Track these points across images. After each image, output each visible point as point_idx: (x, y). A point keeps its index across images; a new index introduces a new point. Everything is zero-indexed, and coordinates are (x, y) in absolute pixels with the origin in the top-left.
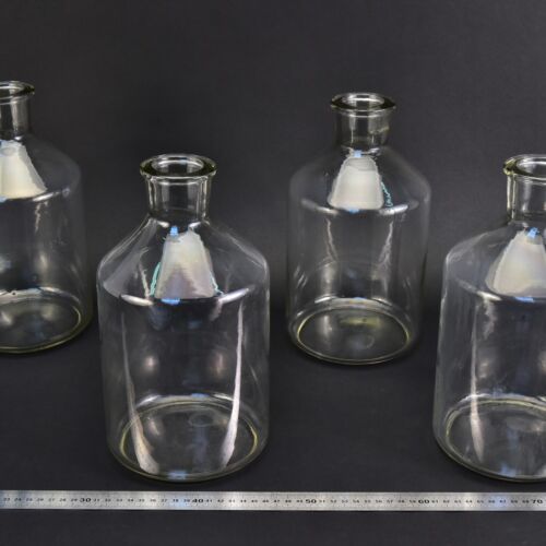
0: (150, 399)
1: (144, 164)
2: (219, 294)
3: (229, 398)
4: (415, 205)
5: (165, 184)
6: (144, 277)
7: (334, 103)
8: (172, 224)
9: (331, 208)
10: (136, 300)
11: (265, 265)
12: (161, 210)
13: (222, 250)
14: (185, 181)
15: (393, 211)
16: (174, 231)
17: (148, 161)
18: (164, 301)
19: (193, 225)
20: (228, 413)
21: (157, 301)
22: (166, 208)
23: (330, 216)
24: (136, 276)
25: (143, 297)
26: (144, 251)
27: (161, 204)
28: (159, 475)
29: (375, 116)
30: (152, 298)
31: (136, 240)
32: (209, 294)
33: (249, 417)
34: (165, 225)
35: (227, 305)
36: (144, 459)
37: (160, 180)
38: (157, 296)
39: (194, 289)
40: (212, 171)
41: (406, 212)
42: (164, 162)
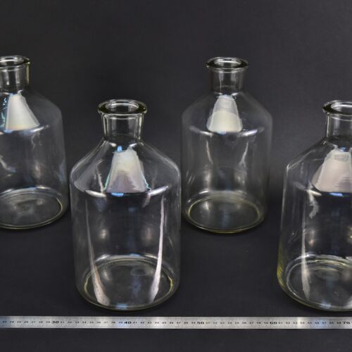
0: (104, 257)
1: (100, 106)
2: (149, 190)
3: (155, 257)
4: (262, 130)
6: (100, 178)
7: (208, 64)
8: (118, 144)
9: (209, 132)
10: (95, 193)
12: (111, 136)
13: (150, 162)
14: (127, 117)
16: (120, 148)
17: (104, 104)
18: (113, 194)
19: (132, 145)
20: (154, 266)
21: (108, 194)
22: (114, 134)
23: (208, 137)
24: (95, 178)
25: (100, 192)
26: (100, 162)
27: (111, 131)
28: (109, 307)
29: (235, 72)
30: (105, 192)
31: (95, 155)
32: (142, 190)
33: (167, 269)
34: (114, 145)
35: (153, 197)
36: (100, 296)
37: (111, 116)
38: (108, 191)
39: (134, 187)
40: (145, 110)
41: (256, 134)
42: (113, 104)
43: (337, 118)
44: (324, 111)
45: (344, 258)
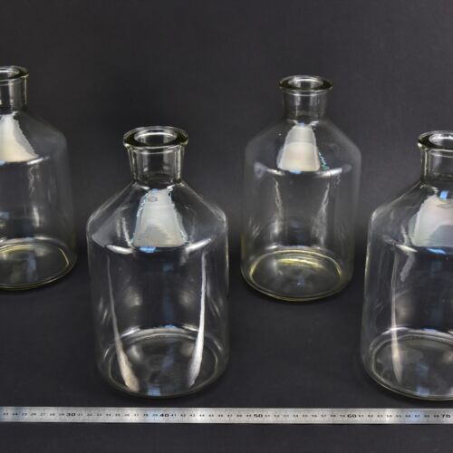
4: (349, 168)
5: (146, 153)
9: (279, 170)
11: (224, 218)
15: (329, 173)
29: (316, 95)
43: (437, 154)
44: (420, 145)
45: (446, 332)
